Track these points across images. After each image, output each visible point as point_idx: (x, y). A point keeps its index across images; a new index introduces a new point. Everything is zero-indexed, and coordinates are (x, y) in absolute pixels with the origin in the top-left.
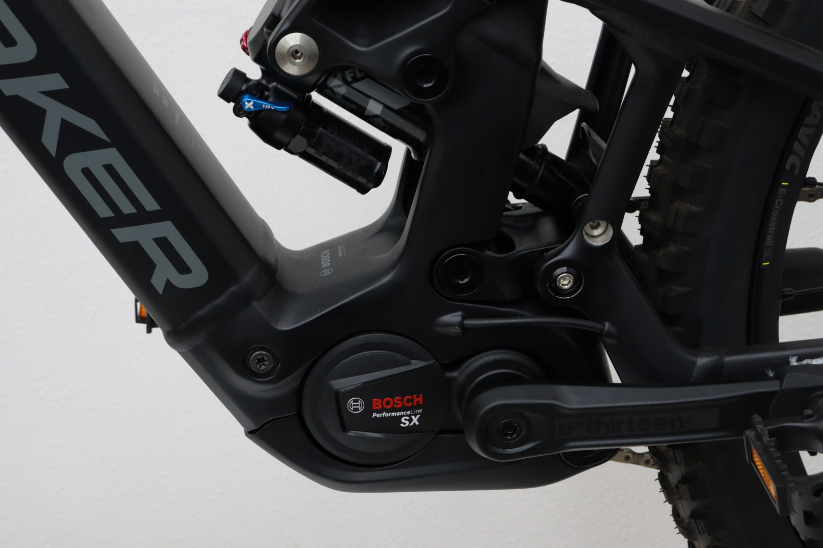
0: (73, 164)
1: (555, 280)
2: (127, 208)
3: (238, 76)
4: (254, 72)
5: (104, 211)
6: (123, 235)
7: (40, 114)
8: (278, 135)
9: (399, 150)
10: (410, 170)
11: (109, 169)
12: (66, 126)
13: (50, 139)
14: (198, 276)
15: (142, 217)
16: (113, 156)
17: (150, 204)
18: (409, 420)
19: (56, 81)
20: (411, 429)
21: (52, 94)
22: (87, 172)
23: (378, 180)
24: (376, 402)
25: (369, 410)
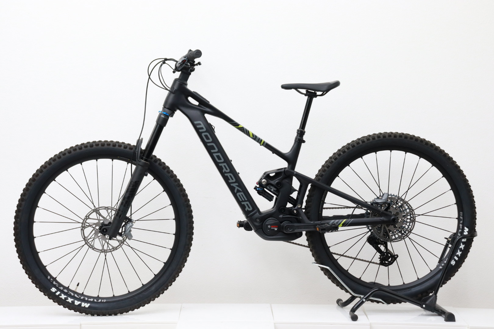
0: (238, 194)
1: (294, 212)
2: (243, 200)
3: (256, 186)
4: (258, 186)
5: (241, 200)
6: (243, 203)
7: (235, 188)
8: (261, 193)
9: (275, 197)
10: (276, 199)
11: (242, 195)
12: (238, 189)
13: (236, 191)
14: (251, 209)
15: (245, 201)
16: (242, 193)
17: (246, 199)
18: (276, 229)
19: (237, 184)
20: (276, 231)
21: (237, 186)
22: (239, 195)
23: (272, 200)
24: (272, 226)
25: (271, 227)
